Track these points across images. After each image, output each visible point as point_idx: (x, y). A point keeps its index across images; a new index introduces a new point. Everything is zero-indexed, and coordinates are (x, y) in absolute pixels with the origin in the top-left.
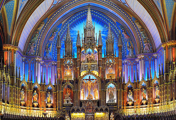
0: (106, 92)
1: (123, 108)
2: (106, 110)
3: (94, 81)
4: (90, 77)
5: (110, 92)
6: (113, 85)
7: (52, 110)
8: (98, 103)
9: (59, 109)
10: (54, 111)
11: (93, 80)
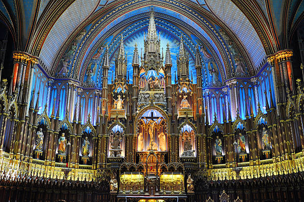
0: (178, 138)
1: (208, 168)
2: (179, 170)
3: (159, 120)
4: (152, 113)
5: (185, 139)
6: (190, 127)
7: (90, 168)
8: (166, 156)
9: (101, 166)
10: (93, 171)
11: (158, 118)
